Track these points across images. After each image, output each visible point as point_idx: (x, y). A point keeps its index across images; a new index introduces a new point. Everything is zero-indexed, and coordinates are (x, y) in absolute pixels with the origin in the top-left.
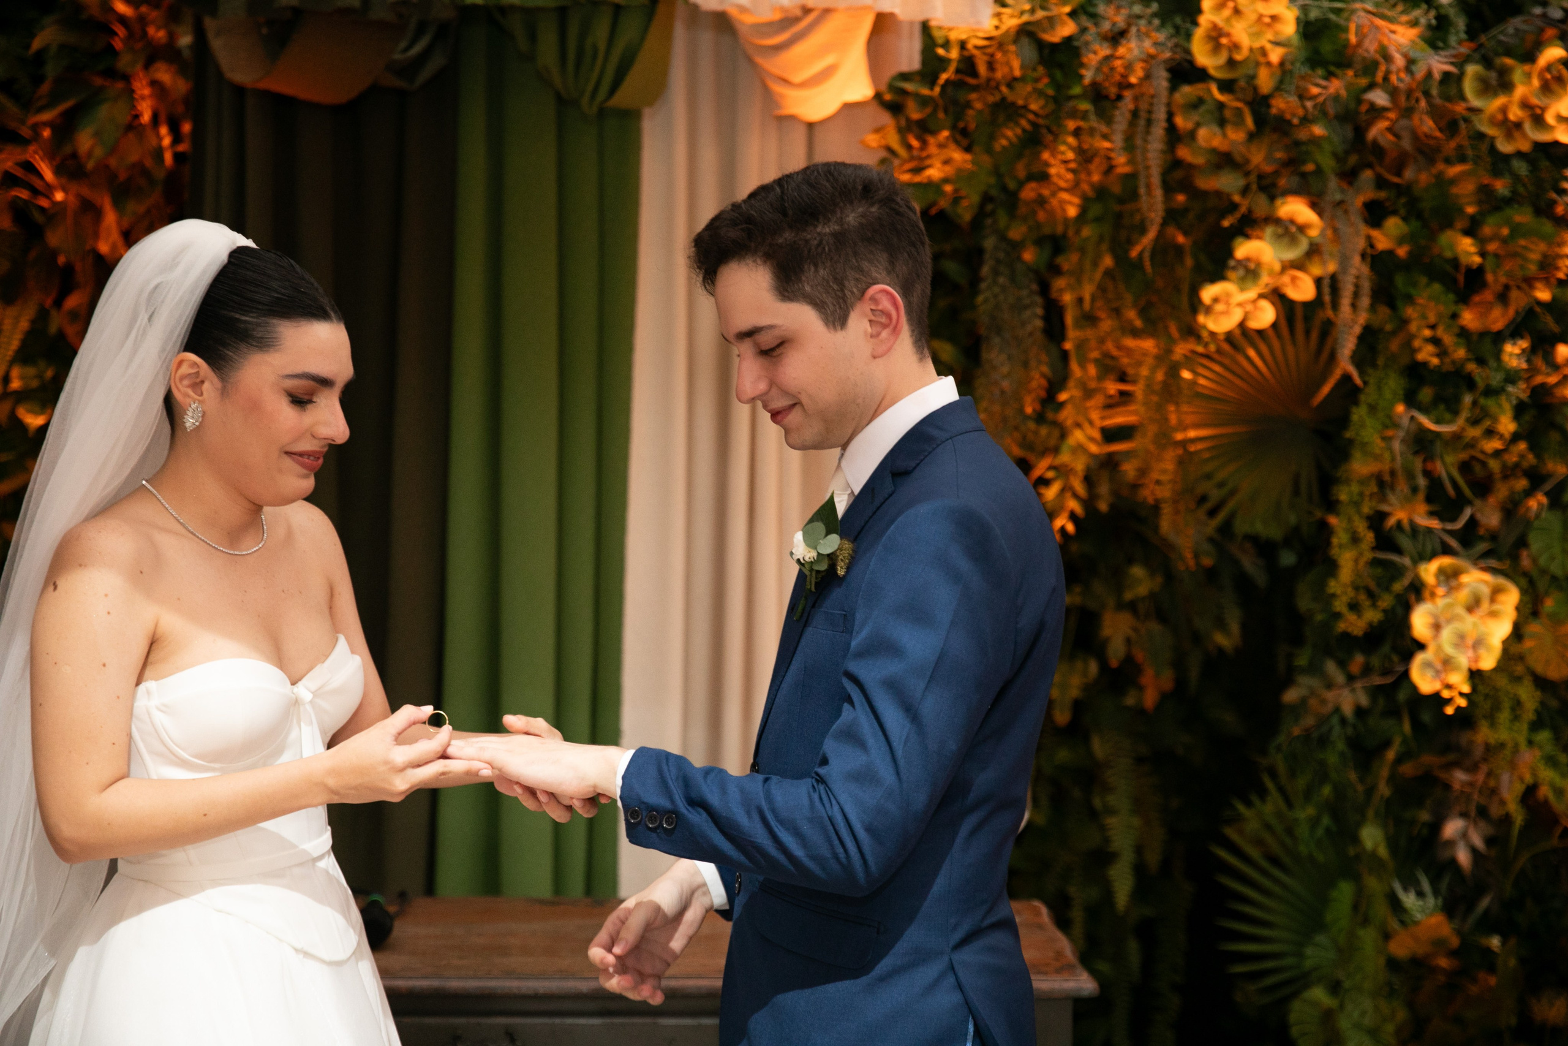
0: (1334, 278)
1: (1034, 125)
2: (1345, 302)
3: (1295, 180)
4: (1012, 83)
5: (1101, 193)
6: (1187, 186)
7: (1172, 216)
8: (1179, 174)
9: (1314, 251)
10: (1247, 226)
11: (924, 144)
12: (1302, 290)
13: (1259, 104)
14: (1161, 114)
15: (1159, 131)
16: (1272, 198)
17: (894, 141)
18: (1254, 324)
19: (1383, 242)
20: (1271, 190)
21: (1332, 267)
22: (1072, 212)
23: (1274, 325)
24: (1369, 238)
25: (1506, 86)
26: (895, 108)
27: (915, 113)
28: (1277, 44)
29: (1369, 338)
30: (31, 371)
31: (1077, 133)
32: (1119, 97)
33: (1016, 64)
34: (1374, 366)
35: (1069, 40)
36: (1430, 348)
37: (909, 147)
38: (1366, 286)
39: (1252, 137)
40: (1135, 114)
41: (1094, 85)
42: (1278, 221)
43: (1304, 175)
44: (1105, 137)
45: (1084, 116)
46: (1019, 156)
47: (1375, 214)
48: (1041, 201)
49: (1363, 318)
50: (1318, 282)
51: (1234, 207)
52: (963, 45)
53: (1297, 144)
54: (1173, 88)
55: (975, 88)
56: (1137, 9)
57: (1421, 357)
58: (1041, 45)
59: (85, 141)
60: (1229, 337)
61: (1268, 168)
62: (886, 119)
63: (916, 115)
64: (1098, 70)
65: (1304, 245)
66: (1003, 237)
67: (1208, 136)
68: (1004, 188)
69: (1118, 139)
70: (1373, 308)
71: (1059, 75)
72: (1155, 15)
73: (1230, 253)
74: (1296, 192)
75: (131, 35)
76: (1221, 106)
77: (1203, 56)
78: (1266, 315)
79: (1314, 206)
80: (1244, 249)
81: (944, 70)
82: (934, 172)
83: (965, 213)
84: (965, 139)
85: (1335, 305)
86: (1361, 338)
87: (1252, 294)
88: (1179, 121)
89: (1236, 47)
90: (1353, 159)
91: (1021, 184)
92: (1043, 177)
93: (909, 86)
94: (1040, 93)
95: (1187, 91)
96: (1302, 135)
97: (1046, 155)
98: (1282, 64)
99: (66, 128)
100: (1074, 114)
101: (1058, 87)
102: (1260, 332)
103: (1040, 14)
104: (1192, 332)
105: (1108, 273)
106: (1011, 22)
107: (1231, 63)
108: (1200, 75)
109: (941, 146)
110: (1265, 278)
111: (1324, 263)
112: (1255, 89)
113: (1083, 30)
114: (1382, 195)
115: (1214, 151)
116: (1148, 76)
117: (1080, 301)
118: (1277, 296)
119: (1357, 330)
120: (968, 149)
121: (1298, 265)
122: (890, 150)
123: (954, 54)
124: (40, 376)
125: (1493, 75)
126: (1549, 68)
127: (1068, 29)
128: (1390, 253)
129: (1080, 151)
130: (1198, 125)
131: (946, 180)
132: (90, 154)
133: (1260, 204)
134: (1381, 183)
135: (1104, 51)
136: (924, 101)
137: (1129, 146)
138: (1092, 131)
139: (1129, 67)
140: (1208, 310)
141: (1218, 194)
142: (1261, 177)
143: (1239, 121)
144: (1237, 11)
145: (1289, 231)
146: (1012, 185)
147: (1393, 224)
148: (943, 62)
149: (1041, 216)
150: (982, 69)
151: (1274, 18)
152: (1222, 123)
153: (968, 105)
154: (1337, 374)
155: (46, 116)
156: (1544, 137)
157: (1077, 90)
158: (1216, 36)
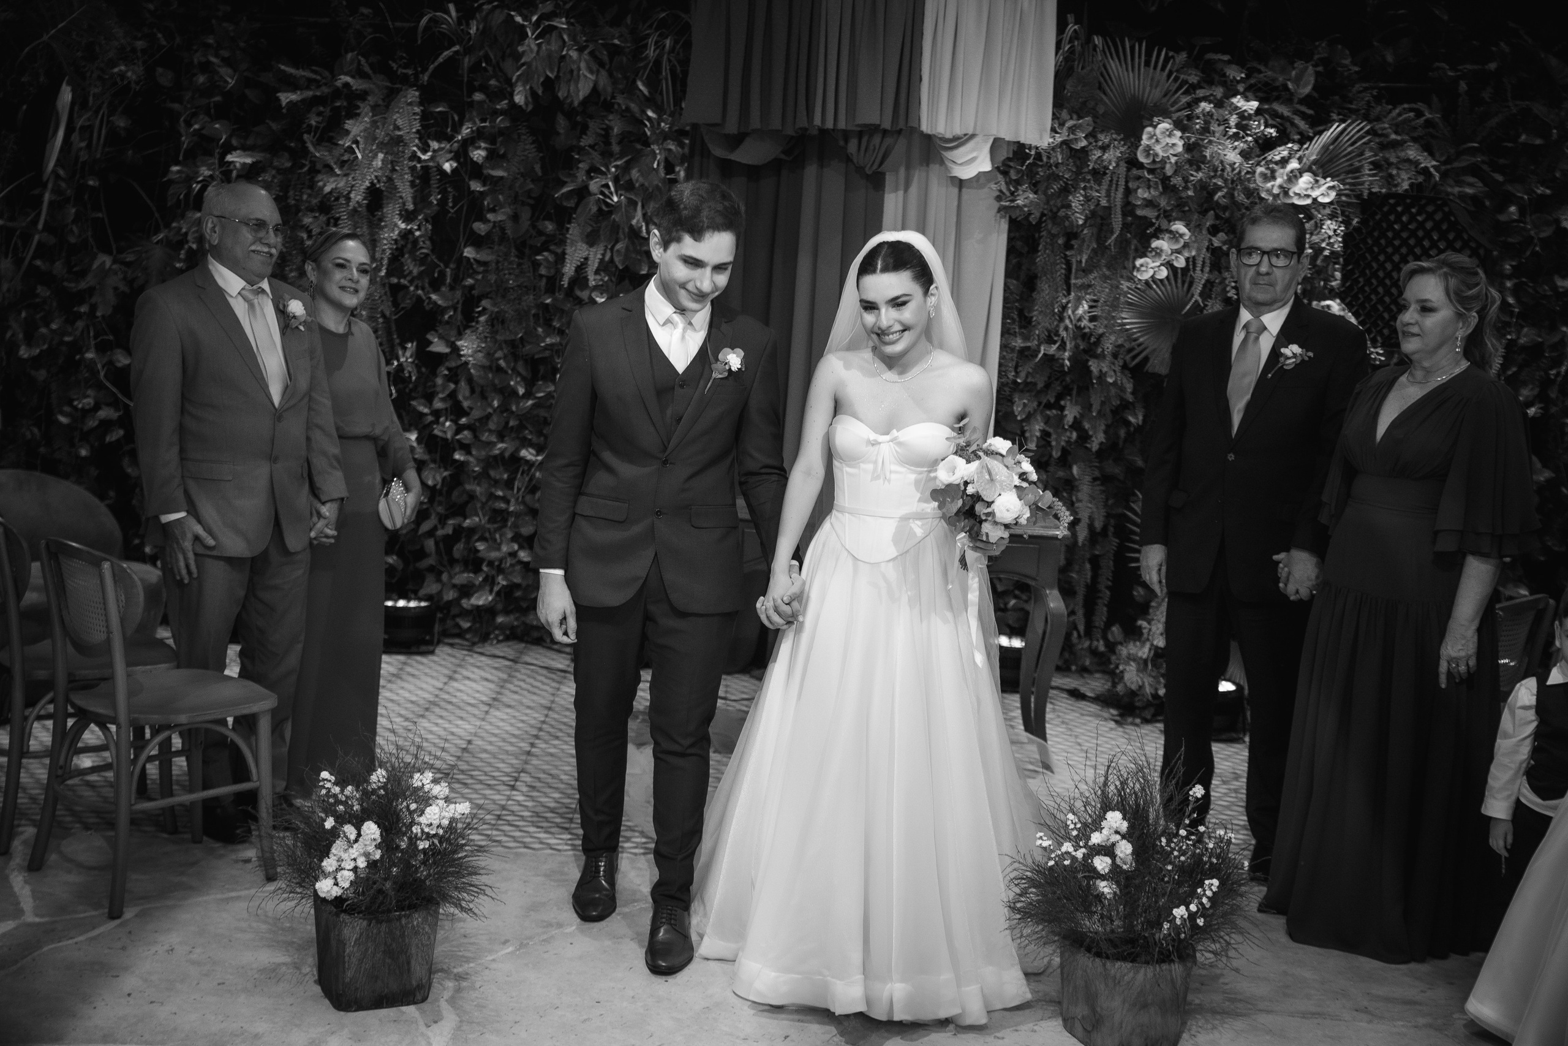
0: (1194, 257)
1: (1066, 184)
2: (1198, 269)
3: (1180, 214)
4: (1057, 165)
5: (1093, 213)
6: (1132, 213)
7: (1125, 226)
8: (1129, 208)
9: (1186, 246)
10: (1157, 234)
11: (1017, 189)
12: (1180, 263)
13: (1165, 180)
14: (1122, 182)
15: (1121, 190)
16: (1170, 221)
17: (1004, 188)
18: (1158, 277)
19: (1216, 243)
20: (1169, 217)
21: (1194, 253)
22: (1081, 222)
23: (1167, 277)
24: (1210, 240)
25: (1274, 178)
26: (1005, 173)
27: (1013, 175)
28: (1175, 155)
29: (1209, 284)
30: (598, 277)
31: (1085, 188)
32: (1105, 174)
33: (1060, 157)
34: (1211, 298)
35: (1083, 148)
36: (1234, 291)
37: (1009, 190)
38: (1208, 261)
39: (1161, 194)
40: (1111, 181)
41: (1094, 168)
42: (1171, 232)
43: (1184, 212)
44: (1097, 191)
45: (1089, 181)
46: (1059, 197)
47: (1214, 231)
48: (1067, 217)
49: (1206, 276)
50: (1187, 260)
51: (1154, 224)
52: (1037, 148)
53: (1181, 198)
54: (1129, 170)
55: (1041, 166)
56: (1114, 136)
57: (1229, 295)
58: (1071, 149)
59: (635, 174)
60: (1147, 282)
61: (1169, 208)
62: (1000, 177)
63: (1014, 177)
64: (1095, 162)
65: (1182, 242)
66: (1049, 232)
67: (1143, 194)
68: (1051, 211)
69: (1103, 193)
70: (1211, 271)
71: (1078, 163)
72: (1121, 140)
73: (1149, 246)
74: (1180, 219)
75: (652, 126)
76: (1149, 180)
77: (1142, 158)
78: (1163, 273)
79: (1187, 226)
80: (1155, 244)
81: (1028, 159)
82: (1019, 202)
83: (1033, 219)
84: (1035, 187)
85: (1194, 270)
86: (1205, 286)
87: (1158, 264)
88: (1130, 185)
89: (1156, 155)
90: (1205, 206)
91: (1059, 210)
92: (1069, 206)
93: (1012, 164)
94: (1070, 170)
95: (1135, 172)
96: (1183, 195)
97: (1070, 198)
98: (1176, 163)
99: (626, 168)
100: (1084, 180)
101: (1077, 167)
102: (1161, 281)
103: (1072, 136)
104: (1131, 279)
105: (1093, 250)
106: (1059, 139)
107: (1154, 161)
108: (1141, 166)
109: (1024, 191)
110: (1164, 257)
111: (1190, 252)
112: (1164, 174)
113: (1090, 143)
114: (1218, 222)
115: (1144, 199)
116: (1118, 165)
117: (1081, 262)
118: (1169, 265)
119: (1203, 282)
120: (1036, 193)
121: (1178, 252)
122: (1001, 191)
123: (1033, 152)
124: (602, 280)
125: (1268, 172)
126: (1292, 171)
127: (1084, 143)
128: (1220, 248)
129: (1085, 196)
130: (1138, 188)
131: (1025, 206)
132: (637, 180)
133: (1164, 224)
134: (1217, 217)
135: (1098, 153)
136: (1018, 171)
137: (1108, 195)
138: (1091, 189)
139: (1110, 163)
140: (1138, 270)
141: (1145, 218)
142: (1165, 211)
143: (1156, 188)
144: (1157, 141)
145: (1175, 236)
146: (1055, 210)
147: (1222, 236)
148: (1028, 156)
149: (1067, 224)
150: (1045, 159)
151: (1174, 145)
152: (1149, 187)
153: (1037, 173)
154: (1193, 300)
155: (619, 163)
156: (1289, 201)
157: (1086, 170)
158: (1148, 150)
